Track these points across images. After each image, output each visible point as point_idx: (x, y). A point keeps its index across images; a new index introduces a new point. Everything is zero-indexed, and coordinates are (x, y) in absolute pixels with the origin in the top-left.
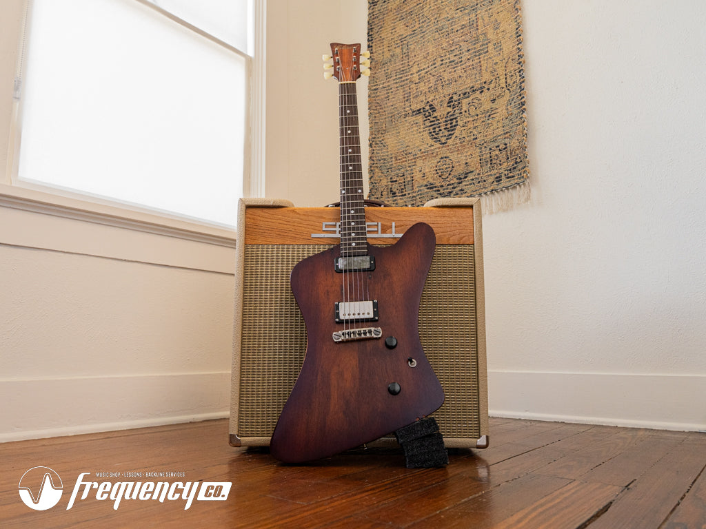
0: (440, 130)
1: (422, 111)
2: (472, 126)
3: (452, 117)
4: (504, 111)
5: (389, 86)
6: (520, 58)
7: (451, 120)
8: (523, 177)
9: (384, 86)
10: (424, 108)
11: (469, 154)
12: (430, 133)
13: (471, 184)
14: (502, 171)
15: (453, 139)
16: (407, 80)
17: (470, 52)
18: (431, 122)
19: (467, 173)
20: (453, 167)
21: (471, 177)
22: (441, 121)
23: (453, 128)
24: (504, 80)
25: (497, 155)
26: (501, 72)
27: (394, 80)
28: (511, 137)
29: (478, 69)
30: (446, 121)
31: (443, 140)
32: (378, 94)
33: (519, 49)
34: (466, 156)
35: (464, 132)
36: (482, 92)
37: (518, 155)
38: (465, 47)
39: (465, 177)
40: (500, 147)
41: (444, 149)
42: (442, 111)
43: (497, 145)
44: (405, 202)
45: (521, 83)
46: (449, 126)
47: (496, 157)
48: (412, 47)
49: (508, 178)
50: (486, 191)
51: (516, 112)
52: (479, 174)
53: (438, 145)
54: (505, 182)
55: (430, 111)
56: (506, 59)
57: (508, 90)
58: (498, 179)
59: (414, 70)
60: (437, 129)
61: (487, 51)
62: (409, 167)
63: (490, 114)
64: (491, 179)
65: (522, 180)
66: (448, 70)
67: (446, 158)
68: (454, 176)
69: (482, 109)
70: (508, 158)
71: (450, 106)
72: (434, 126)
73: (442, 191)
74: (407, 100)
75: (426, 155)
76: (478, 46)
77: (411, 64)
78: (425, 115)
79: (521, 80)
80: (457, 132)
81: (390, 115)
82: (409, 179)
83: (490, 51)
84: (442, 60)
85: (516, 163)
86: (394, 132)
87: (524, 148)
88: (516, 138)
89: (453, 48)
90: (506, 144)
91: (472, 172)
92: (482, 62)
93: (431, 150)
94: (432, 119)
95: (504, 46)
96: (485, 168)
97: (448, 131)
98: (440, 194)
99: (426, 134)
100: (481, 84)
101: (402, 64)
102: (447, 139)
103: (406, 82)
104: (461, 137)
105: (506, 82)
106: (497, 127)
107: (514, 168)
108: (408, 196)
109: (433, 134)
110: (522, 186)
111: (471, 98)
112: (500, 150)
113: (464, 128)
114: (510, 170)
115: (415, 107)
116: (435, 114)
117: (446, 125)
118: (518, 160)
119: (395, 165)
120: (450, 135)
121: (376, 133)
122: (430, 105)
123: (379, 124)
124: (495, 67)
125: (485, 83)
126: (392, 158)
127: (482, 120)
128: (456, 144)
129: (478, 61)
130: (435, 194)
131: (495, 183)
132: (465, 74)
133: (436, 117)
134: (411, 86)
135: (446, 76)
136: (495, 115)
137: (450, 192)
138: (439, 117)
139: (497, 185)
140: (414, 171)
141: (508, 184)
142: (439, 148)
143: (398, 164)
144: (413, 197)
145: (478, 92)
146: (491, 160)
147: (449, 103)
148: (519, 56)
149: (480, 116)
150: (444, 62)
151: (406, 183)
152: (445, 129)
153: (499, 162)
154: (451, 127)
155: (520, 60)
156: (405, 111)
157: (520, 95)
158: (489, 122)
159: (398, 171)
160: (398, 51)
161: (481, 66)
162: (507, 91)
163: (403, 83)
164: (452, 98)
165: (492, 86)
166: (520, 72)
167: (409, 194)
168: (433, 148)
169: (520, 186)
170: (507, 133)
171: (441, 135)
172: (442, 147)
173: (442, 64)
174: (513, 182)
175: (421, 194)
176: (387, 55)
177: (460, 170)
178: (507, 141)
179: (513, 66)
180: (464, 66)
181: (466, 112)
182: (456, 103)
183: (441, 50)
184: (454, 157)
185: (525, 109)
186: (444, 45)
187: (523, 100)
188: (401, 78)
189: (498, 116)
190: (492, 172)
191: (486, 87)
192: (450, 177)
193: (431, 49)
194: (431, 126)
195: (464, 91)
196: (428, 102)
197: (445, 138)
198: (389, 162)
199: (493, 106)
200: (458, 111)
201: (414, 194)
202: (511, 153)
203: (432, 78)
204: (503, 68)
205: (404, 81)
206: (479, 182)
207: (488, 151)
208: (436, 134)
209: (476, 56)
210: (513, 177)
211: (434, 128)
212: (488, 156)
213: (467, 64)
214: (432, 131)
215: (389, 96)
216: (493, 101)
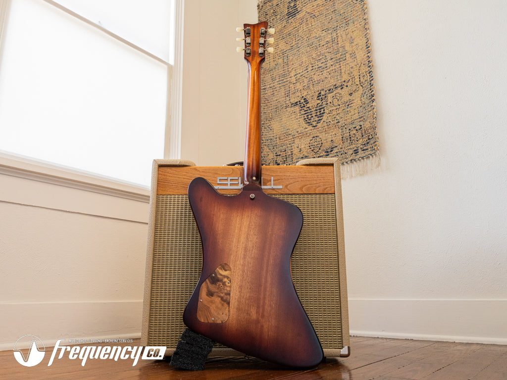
0: (312, 117)
1: (298, 103)
2: (335, 113)
3: (321, 107)
4: (359, 101)
5: (274, 86)
6: (369, 63)
7: (320, 109)
8: (374, 149)
9: (270, 86)
10: (300, 101)
11: (334, 133)
12: (305, 119)
13: (336, 156)
14: (359, 145)
15: (321, 123)
16: (287, 81)
17: (333, 60)
18: (305, 111)
19: (333, 148)
20: (322, 144)
21: (335, 150)
22: (312, 110)
23: (322, 115)
24: (358, 79)
25: (354, 134)
26: (356, 73)
27: (278, 82)
28: (364, 120)
29: (339, 72)
30: (316, 110)
31: (314, 124)
32: (266, 92)
33: (368, 56)
34: (332, 135)
35: (329, 118)
36: (342, 88)
37: (370, 133)
38: (329, 56)
39: (332, 151)
40: (357, 128)
41: (315, 130)
42: (313, 103)
43: (354, 126)
45: (371, 81)
46: (318, 113)
47: (354, 136)
48: (291, 58)
49: (363, 150)
50: (347, 161)
51: (367, 102)
52: (341, 148)
53: (310, 127)
54: (361, 154)
55: (304, 103)
56: (359, 64)
57: (362, 86)
58: (356, 152)
59: (292, 74)
60: (310, 116)
61: (345, 59)
62: (290, 144)
63: (349, 104)
64: (351, 152)
65: (374, 151)
66: (317, 73)
67: (316, 137)
68: (323, 150)
69: (342, 101)
70: (363, 136)
71: (319, 99)
72: (307, 114)
74: (287, 96)
75: (302, 135)
76: (338, 56)
77: (289, 70)
78: (301, 106)
79: (372, 78)
80: (325, 118)
81: (275, 107)
82: (290, 153)
83: (347, 59)
84: (313, 67)
85: (369, 139)
86: (278, 119)
87: (375, 128)
88: (369, 121)
89: (320, 58)
90: (361, 126)
91: (336, 147)
92: (342, 67)
93: (305, 132)
94: (306, 109)
95: (357, 55)
96: (346, 144)
97: (318, 117)
99: (302, 120)
100: (341, 82)
101: (284, 70)
102: (317, 123)
103: (286, 83)
104: (328, 121)
105: (360, 81)
106: (354, 114)
107: (368, 143)
109: (307, 119)
110: (374, 156)
111: (335, 93)
112: (357, 130)
113: (330, 115)
114: (365, 144)
115: (293, 101)
116: (308, 105)
117: (316, 113)
118: (370, 137)
119: (279, 143)
120: (320, 120)
121: (265, 120)
122: (304, 99)
123: (267, 113)
124: (352, 70)
125: (344, 82)
126: (276, 138)
127: (343, 108)
128: (324, 127)
129: (339, 66)
131: (354, 154)
132: (329, 76)
133: (308, 107)
134: (290, 86)
135: (316, 78)
136: (352, 105)
138: (311, 108)
139: (356, 156)
140: (293, 147)
141: (364, 155)
142: (311, 130)
143: (281, 143)
145: (340, 88)
146: (350, 138)
147: (318, 97)
148: (369, 62)
149: (341, 106)
150: (314, 67)
151: (287, 156)
152: (315, 116)
153: (356, 139)
154: (320, 114)
155: (369, 65)
156: (286, 104)
157: (371, 89)
158: (348, 109)
159: (281, 148)
160: (280, 61)
161: (341, 70)
162: (360, 87)
163: (284, 84)
164: (320, 93)
165: (349, 84)
166: (369, 73)
167: (289, 164)
168: (306, 130)
169: (372, 156)
170: (361, 117)
171: (312, 120)
172: (314, 129)
173: (313, 69)
174: (367, 153)
176: (273, 64)
177: (327, 145)
178: (361, 123)
179: (364, 69)
180: (328, 70)
181: (330, 103)
182: (323, 97)
183: (311, 60)
184: (323, 136)
185: (374, 99)
186: (314, 56)
187: (373, 93)
188: (283, 80)
189: (354, 106)
190: (352, 147)
191: (345, 85)
192: (320, 151)
193: (304, 59)
194: (305, 114)
195: (329, 88)
196: (303, 97)
197: (316, 123)
198: (274, 141)
199: (351, 98)
200: (325, 103)
202: (365, 132)
203: (305, 79)
204: (357, 71)
205: (285, 82)
206: (342, 154)
207: (348, 131)
208: (309, 120)
209: (337, 63)
210: (367, 149)
211: (308, 116)
212: (348, 134)
213: (331, 69)
214: (306, 117)
215: (274, 94)
216: (351, 94)
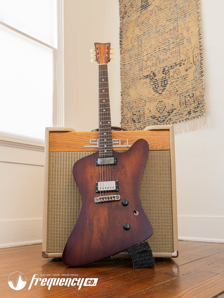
0: (159, 87)
1: (149, 76)
2: (175, 84)
3: (165, 80)
4: (193, 76)
5: (131, 63)
6: (201, 47)
7: (164, 81)
8: (202, 112)
9: (129, 62)
10: (150, 75)
11: (174, 99)
12: (153, 88)
13: (175, 116)
14: (191, 108)
15: (165, 91)
16: (141, 59)
17: (174, 44)
18: (154, 82)
19: (173, 110)
20: (165, 107)
21: (175, 112)
22: (159, 81)
23: (165, 85)
24: (192, 59)
25: (188, 100)
26: (190, 54)
27: (134, 59)
28: (196, 90)
29: (179, 53)
30: (161, 82)
31: (160, 92)
32: (126, 67)
33: (200, 42)
34: (172, 100)
35: (171, 88)
36: (181, 65)
37: (199, 100)
38: (171, 41)
39: (172, 112)
40: (190, 96)
41: (160, 97)
42: (160, 76)
43: (188, 94)
44: (140, 126)
45: (201, 61)
46: (163, 84)
47: (188, 101)
48: (144, 41)
49: (195, 112)
50: (183, 119)
51: (198, 76)
52: (179, 110)
53: (157, 95)
54: (193, 115)
55: (153, 76)
56: (193, 47)
57: (195, 64)
58: (189, 113)
59: (145, 54)
60: (157, 86)
61: (183, 43)
62: (142, 106)
63: (185, 78)
64: (186, 113)
65: (202, 113)
66: (163, 54)
67: (161, 101)
68: (166, 112)
69: (180, 75)
70: (194, 102)
71: (164, 74)
72: (155, 85)
73: (159, 120)
74: (141, 70)
75: (151, 100)
76: (178, 41)
77: (143, 50)
78: (150, 78)
79: (201, 59)
80: (168, 87)
81: (132, 79)
82: (142, 113)
83: (185, 43)
84: (159, 49)
85: (199, 104)
86: (135, 88)
87: (203, 96)
88: (199, 90)
89: (165, 42)
90: (193, 94)
91: (175, 109)
92: (181, 50)
93: (154, 98)
94: (154, 81)
95: (192, 41)
96: (183, 107)
97: (163, 87)
98: (159, 121)
99: (151, 89)
100: (180, 61)
101: (138, 51)
102: (162, 91)
103: (140, 60)
104: (170, 90)
105: (193, 60)
106: (188, 85)
107: (198, 107)
108: (141, 122)
109: (155, 88)
110: (202, 117)
111: (175, 69)
112: (190, 97)
113: (171, 85)
114: (196, 108)
115: (145, 74)
116: (156, 78)
117: (162, 84)
118: (200, 103)
119: (135, 106)
120: (164, 89)
121: (125, 88)
122: (153, 73)
123: (126, 83)
124: (188, 52)
125: (182, 60)
126: (133, 102)
127: (181, 81)
128: (167, 94)
129: (178, 49)
130: (156, 121)
131: (188, 115)
132: (172, 56)
133: (156, 80)
134: (143, 63)
135: (162, 57)
136: (187, 78)
137: (164, 120)
138: (158, 80)
139: (189, 116)
140: (145, 109)
141: (195, 116)
142: (158, 96)
143: (136, 105)
144: (144, 123)
145: (179, 66)
146: (186, 103)
147: (163, 72)
148: (200, 46)
149: (179, 79)
150: (160, 49)
151: (141, 115)
152: (161, 86)
153: (190, 104)
154: (164, 85)
155: (201, 48)
156: (140, 76)
157: (201, 67)
158: (184, 82)
159: (136, 109)
160: (136, 43)
161: (180, 51)
162: (194, 65)
163: (138, 61)
164: (164, 69)
165: (186, 62)
166: (200, 54)
167: (142, 121)
168: (154, 96)
169: (201, 117)
170: (194, 88)
171: (159, 89)
172: (160, 96)
173: (159, 51)
174: (197, 114)
175: (149, 121)
176: (130, 46)
177: (169, 108)
178: (194, 92)
179: (197, 51)
180: (171, 52)
181: (172, 76)
182: (167, 72)
183: (158, 43)
184: (166, 101)
185: (203, 75)
186: (161, 40)
187: (202, 70)
188: (138, 58)
189: (189, 79)
190: (186, 109)
191: (183, 63)
192: (164, 112)
193: (153, 42)
194: (154, 84)
195: (171, 65)
196: (152, 71)
197: (161, 91)
198: (131, 104)
199: (186, 73)
200: (168, 76)
201: (145, 122)
202: (196, 99)
203: (154, 58)
204: (192, 52)
205: (139, 60)
206: (179, 115)
207: (184, 98)
208: (157, 89)
209: (177, 46)
210: (197, 111)
211: (155, 86)
212: (184, 100)
213: (173, 51)
214: (154, 87)
215: (131, 68)
216: (187, 70)
